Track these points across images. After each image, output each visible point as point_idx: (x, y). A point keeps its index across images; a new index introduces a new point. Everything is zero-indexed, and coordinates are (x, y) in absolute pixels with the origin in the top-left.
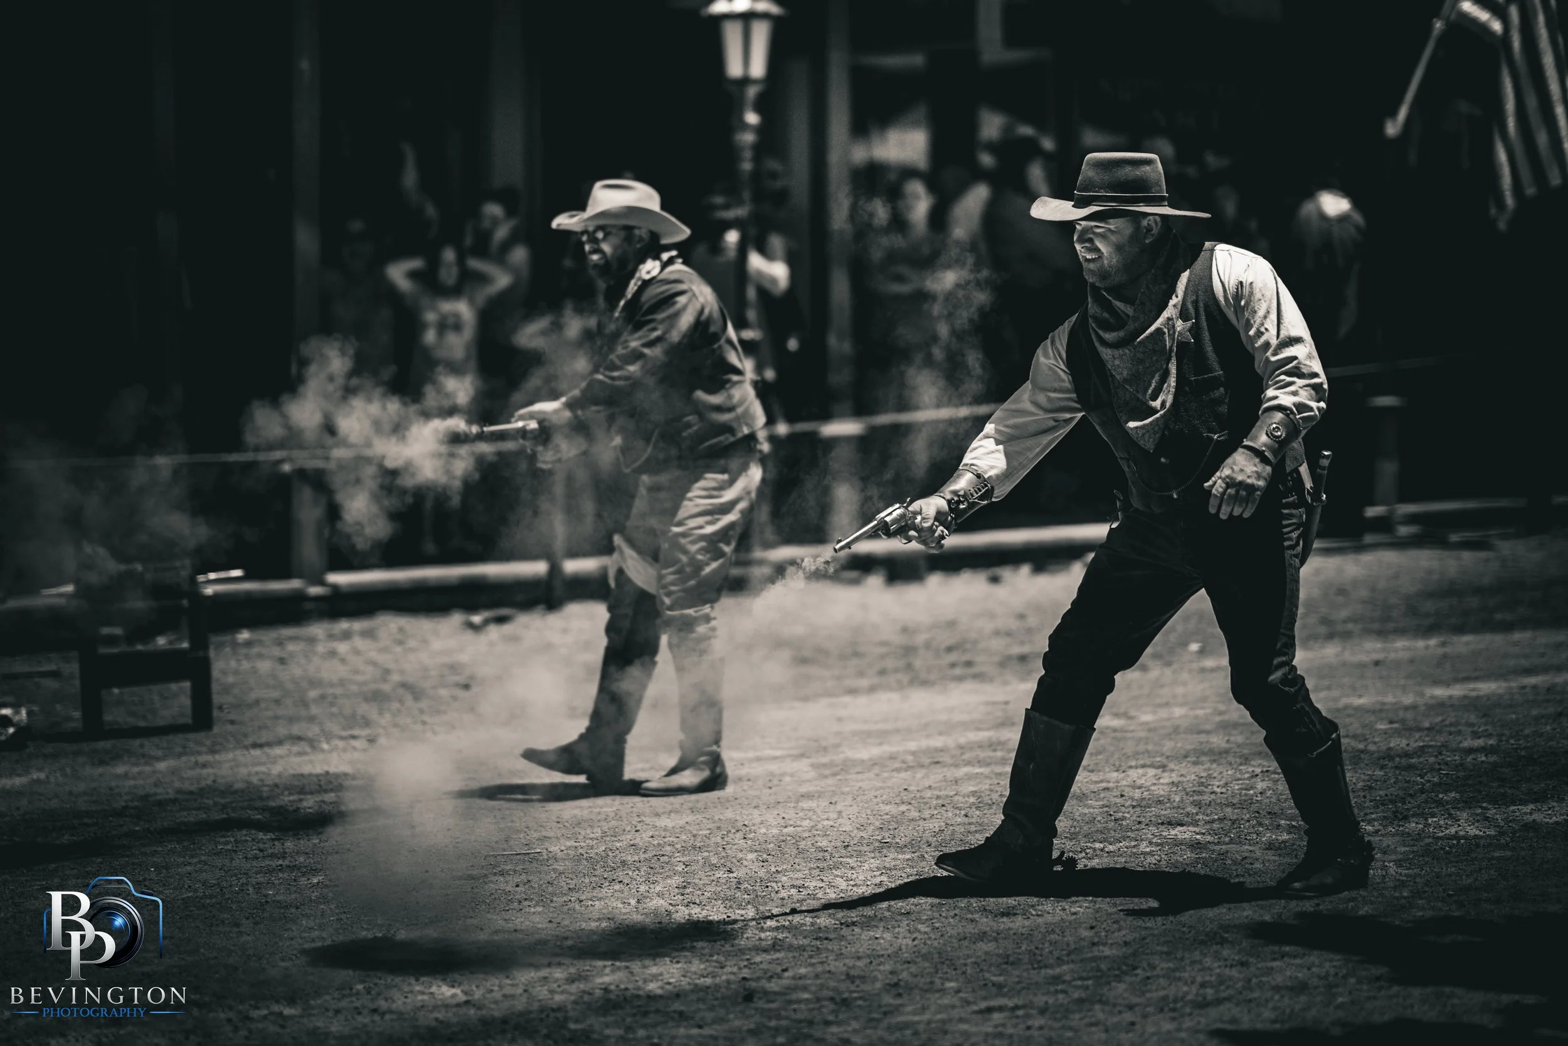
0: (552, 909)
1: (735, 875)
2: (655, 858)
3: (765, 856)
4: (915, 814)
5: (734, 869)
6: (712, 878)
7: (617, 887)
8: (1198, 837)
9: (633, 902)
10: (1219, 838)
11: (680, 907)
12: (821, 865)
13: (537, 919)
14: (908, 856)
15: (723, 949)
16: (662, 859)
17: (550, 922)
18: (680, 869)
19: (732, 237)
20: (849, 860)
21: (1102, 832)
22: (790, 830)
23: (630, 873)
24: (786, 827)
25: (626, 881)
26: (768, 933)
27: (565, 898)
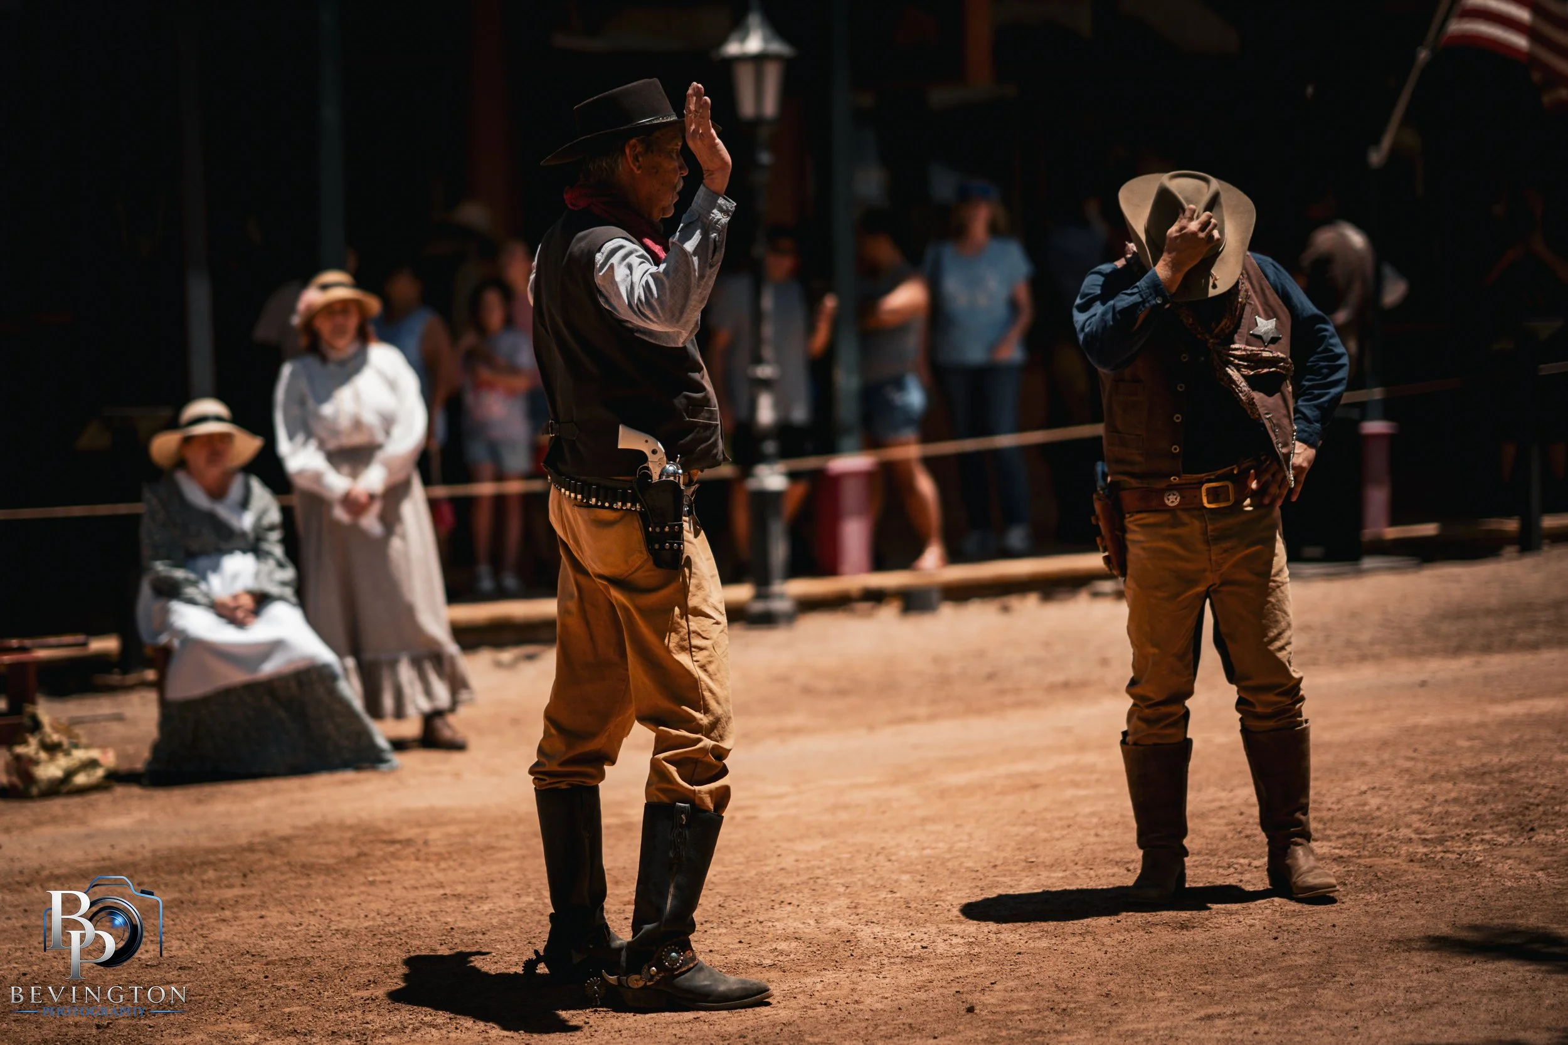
1: (898, 895)
4: (1043, 835)
7: (789, 908)
8: (1337, 851)
9: (812, 922)
10: (1358, 852)
11: (859, 926)
12: (980, 884)
13: (726, 940)
14: (1061, 874)
17: (740, 942)
21: (1240, 848)
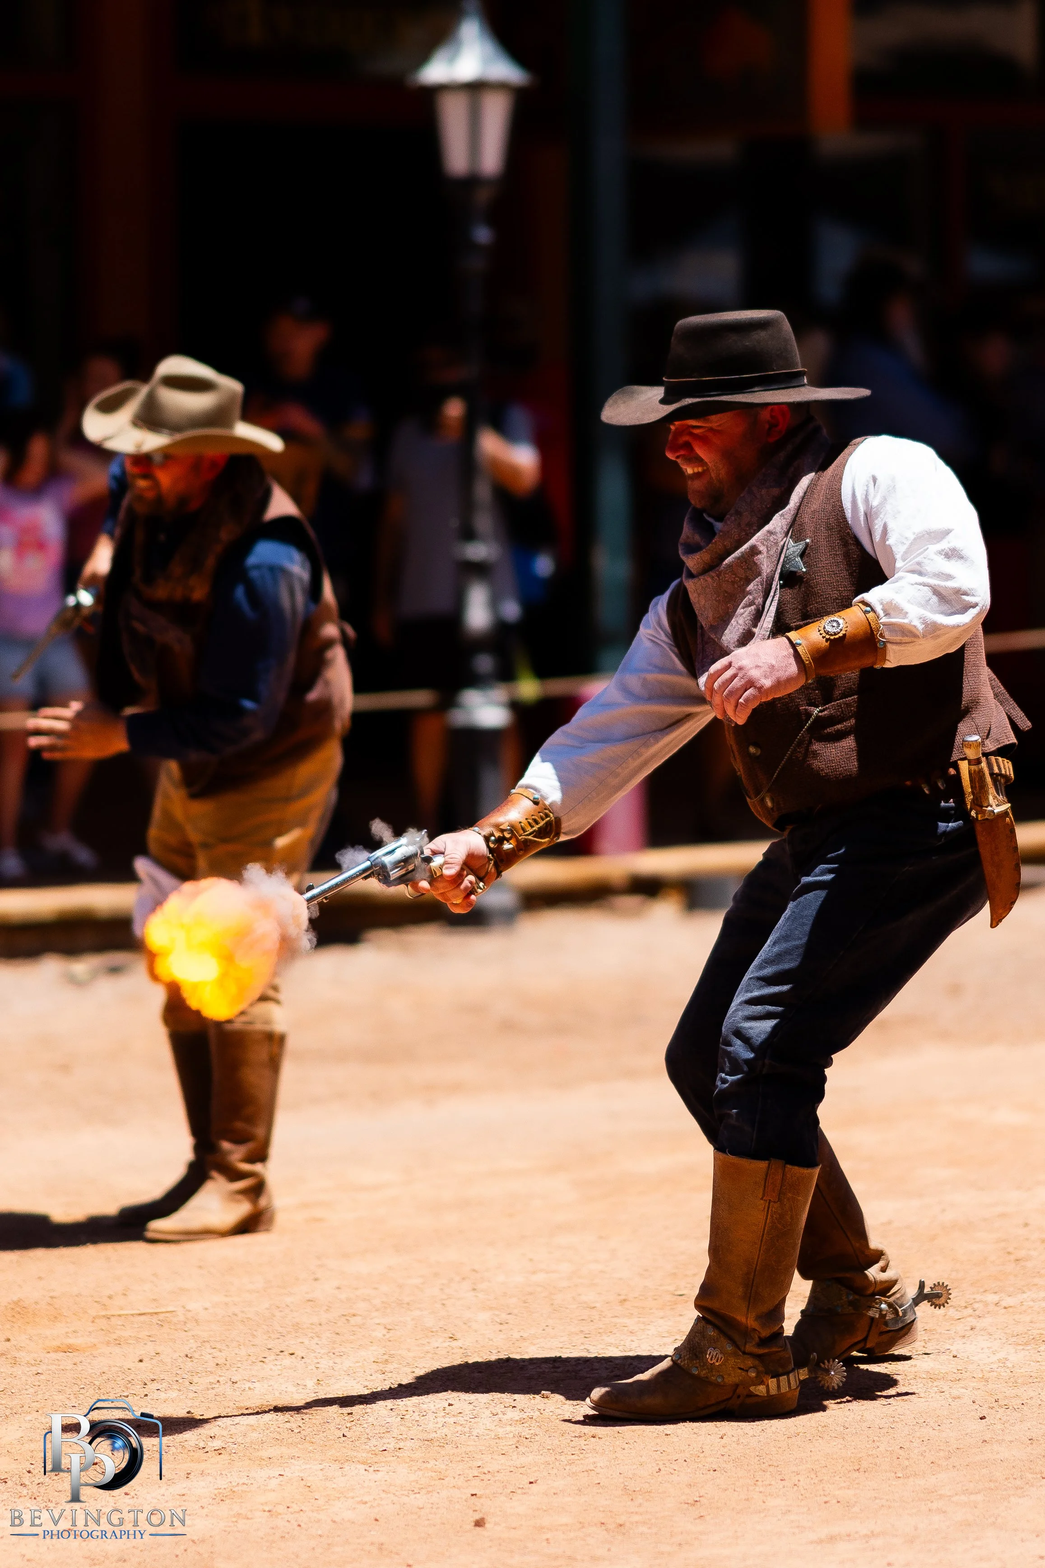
0: (192, 1395)
2: (343, 1319)
3: (504, 1316)
5: (458, 1336)
6: (427, 1348)
15: (443, 1453)
16: (353, 1320)
18: (380, 1335)
19: (454, 409)
20: (625, 1321)
22: (540, 1277)
23: (306, 1342)
24: (534, 1273)
25: (299, 1353)
26: (509, 1428)
27: (212, 1379)
